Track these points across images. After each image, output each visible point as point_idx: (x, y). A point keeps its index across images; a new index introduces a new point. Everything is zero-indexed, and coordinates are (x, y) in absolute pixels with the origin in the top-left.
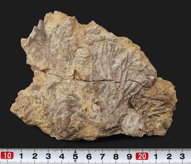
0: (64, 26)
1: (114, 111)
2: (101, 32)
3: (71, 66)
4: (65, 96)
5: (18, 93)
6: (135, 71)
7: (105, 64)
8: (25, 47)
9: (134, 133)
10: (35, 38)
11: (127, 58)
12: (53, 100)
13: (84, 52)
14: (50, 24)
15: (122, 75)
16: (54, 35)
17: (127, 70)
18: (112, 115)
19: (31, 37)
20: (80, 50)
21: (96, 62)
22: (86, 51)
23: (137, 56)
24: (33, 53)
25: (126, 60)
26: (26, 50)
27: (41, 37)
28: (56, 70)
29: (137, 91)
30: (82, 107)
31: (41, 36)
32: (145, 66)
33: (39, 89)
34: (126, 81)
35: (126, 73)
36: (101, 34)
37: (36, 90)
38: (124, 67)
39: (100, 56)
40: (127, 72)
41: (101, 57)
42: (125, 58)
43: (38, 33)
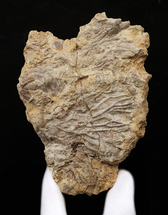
0: (131, 48)
1: (62, 130)
2: (140, 88)
3: (91, 70)
4: (58, 76)
5: (48, 32)
6: (112, 138)
7: (107, 104)
8: (95, 19)
9: (48, 158)
10: (107, 24)
11: (122, 125)
12: (52, 66)
13: (110, 78)
14: (129, 33)
15: (102, 126)
16: (119, 41)
17: (109, 129)
18: (57, 129)
19: (107, 20)
20: (111, 73)
21: (106, 94)
22: (111, 79)
23: (128, 135)
24: (91, 29)
25: (119, 125)
26: (92, 21)
27: (110, 30)
28: (82, 57)
29: (90, 147)
30: (54, 97)
31: (112, 29)
32: (120, 148)
33: (58, 48)
34: (96, 132)
35: (105, 129)
36: (137, 89)
37: (56, 47)
38: (111, 126)
39: (114, 97)
40: (107, 131)
41: (112, 98)
42: (122, 123)
43: (113, 25)
